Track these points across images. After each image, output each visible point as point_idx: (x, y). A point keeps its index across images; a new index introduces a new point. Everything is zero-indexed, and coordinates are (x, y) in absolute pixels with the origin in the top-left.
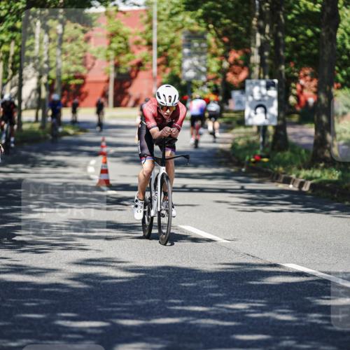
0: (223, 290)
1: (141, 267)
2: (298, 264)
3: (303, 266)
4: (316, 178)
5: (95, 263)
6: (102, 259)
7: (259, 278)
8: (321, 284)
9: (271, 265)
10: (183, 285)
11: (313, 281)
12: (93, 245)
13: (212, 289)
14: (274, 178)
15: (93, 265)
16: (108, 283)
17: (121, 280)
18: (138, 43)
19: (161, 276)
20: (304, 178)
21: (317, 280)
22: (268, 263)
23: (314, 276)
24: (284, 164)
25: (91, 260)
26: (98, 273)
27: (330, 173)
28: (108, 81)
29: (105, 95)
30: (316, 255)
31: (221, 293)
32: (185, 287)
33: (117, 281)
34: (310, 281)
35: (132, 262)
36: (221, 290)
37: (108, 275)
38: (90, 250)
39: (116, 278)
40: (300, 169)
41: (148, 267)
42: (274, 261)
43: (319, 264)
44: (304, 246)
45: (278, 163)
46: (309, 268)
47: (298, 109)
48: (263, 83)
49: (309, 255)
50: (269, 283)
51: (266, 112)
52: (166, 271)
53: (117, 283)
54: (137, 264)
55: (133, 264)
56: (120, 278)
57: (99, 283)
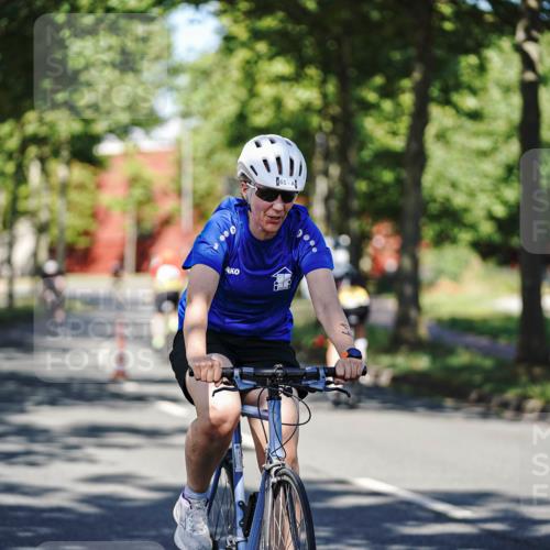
18: (165, 194)
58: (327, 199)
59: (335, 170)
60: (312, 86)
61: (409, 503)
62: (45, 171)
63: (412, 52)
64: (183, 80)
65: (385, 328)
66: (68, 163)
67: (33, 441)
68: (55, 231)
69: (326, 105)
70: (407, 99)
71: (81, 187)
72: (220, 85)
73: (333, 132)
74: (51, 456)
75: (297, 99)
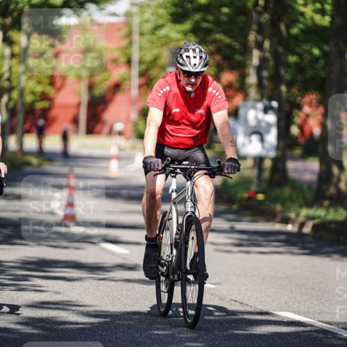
0: (204, 339)
1: (108, 312)
2: (294, 312)
3: (300, 315)
4: (319, 217)
5: (52, 306)
6: (62, 302)
7: (247, 327)
8: (320, 335)
9: (262, 313)
10: (156, 332)
11: (311, 331)
12: (53, 286)
13: (191, 338)
14: (270, 216)
15: (51, 308)
16: (67, 329)
17: (83, 326)
19: (130, 322)
20: (305, 217)
21: (315, 331)
22: (259, 311)
23: (313, 326)
24: (283, 202)
25: (48, 303)
26: (55, 317)
27: (336, 211)
28: (79, 105)
29: (75, 121)
30: (316, 303)
31: (200, 342)
32: (158, 335)
33: (77, 326)
34: (308, 331)
35: (97, 306)
36: (201, 340)
37: (67, 320)
38: (49, 291)
39: (77, 324)
40: (301, 207)
41: (115, 312)
42: (265, 309)
43: (319, 313)
44: (302, 293)
45: (276, 200)
46: (306, 317)
47: (302, 141)
48: (260, 106)
49: (308, 303)
50: (259, 333)
51: (262, 140)
52: (137, 317)
53: (78, 329)
54: (103, 309)
55: (98, 309)
56: (82, 323)
57: (56, 329)
59: (267, 44)
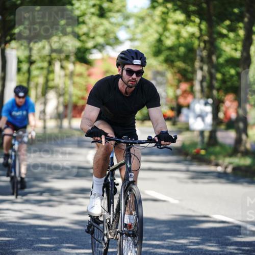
24: (216, 155)
36: (171, 231)
45: (212, 154)
47: (225, 121)
48: (202, 101)
58: (202, 82)
59: (206, 68)
60: (194, 25)
61: (239, 227)
62: (62, 67)
63: (244, 9)
64: (131, 22)
65: (230, 145)
66: (74, 63)
67: (52, 195)
68: (67, 97)
69: (201, 35)
70: (242, 33)
71: (80, 75)
72: (149, 25)
73: (205, 48)
74: (61, 202)
75: (187, 32)
